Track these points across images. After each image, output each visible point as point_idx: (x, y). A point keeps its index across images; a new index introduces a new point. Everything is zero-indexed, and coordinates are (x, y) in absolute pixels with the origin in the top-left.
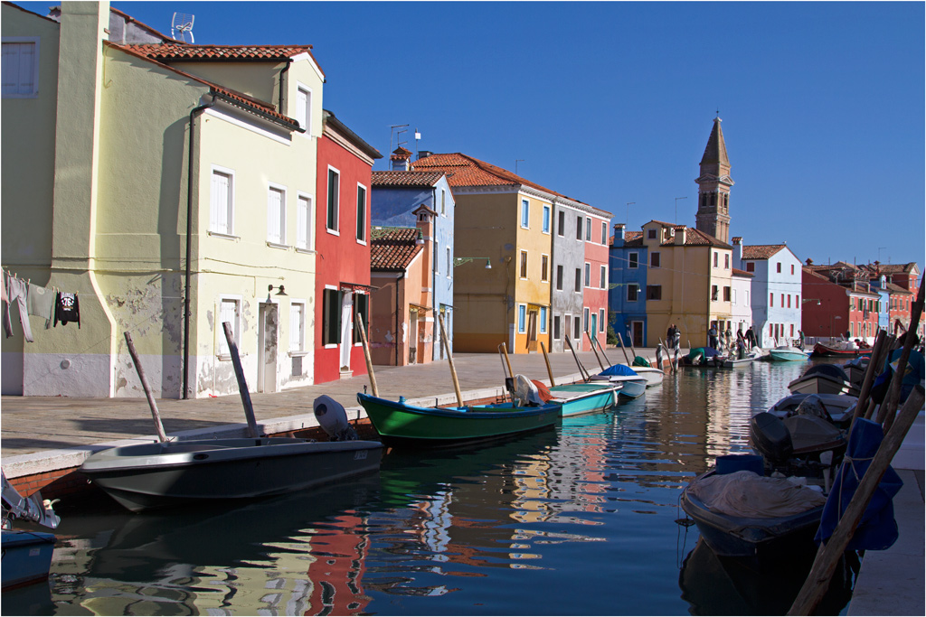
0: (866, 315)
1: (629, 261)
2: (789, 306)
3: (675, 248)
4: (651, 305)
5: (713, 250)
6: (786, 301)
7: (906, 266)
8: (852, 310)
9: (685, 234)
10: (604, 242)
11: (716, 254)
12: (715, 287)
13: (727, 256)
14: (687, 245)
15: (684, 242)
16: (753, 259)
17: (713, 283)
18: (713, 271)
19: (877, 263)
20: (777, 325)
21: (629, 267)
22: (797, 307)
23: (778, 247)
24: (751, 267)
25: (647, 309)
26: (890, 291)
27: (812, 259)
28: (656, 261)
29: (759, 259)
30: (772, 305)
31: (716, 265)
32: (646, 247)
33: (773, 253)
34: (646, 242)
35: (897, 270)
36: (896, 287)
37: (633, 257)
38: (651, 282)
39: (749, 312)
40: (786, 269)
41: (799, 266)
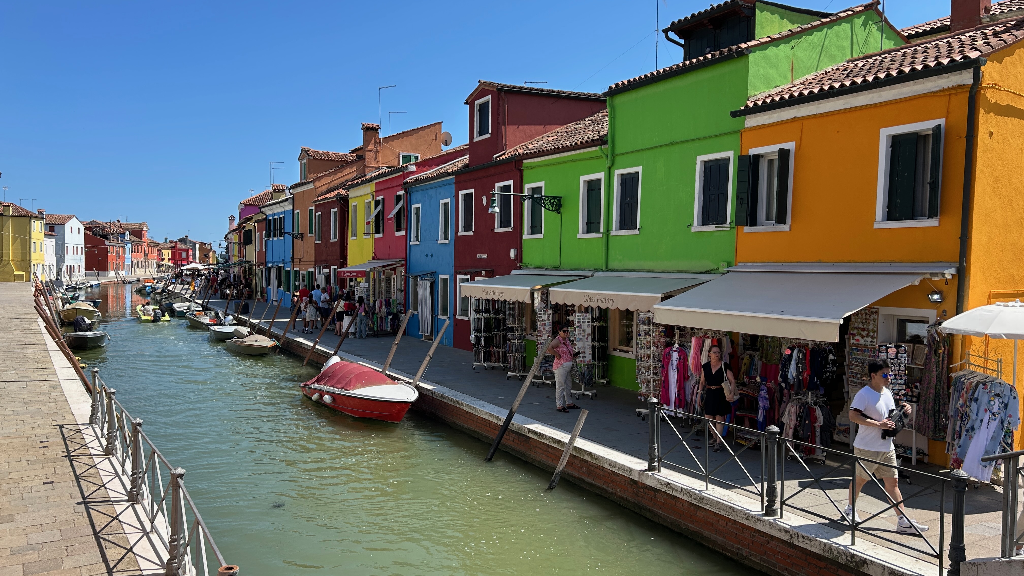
0: (117, 257)
2: (77, 253)
3: (4, 217)
5: (33, 220)
6: (75, 250)
7: (140, 224)
8: (109, 254)
9: (11, 208)
11: (34, 222)
13: (40, 223)
14: (12, 216)
15: (11, 214)
16: (53, 224)
17: (33, 240)
18: (33, 234)
19: (118, 221)
20: (70, 266)
22: (82, 254)
23: (70, 217)
24: (52, 229)
26: (132, 241)
29: (58, 224)
30: (67, 253)
31: (34, 231)
33: (67, 221)
35: (134, 227)
36: (134, 238)
39: (55, 259)
40: (75, 230)
41: (82, 228)
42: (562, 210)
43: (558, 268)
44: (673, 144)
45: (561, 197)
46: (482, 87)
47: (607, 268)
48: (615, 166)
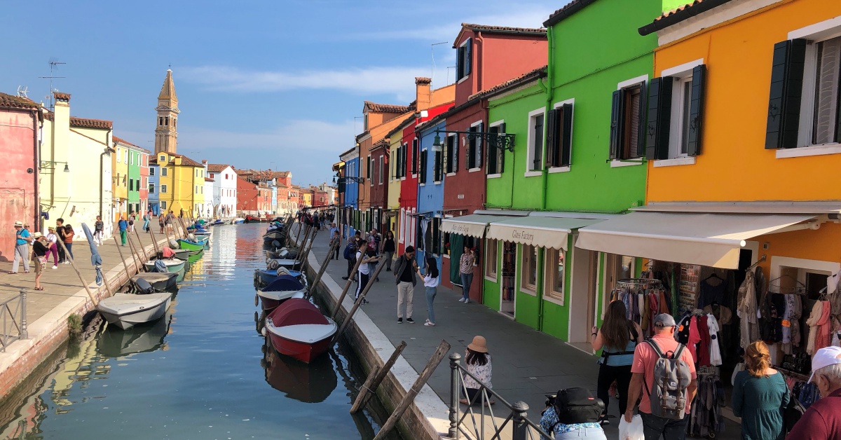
0: (265, 199)
2: (231, 196)
3: (176, 166)
4: (162, 195)
5: (196, 168)
6: (229, 193)
7: (285, 173)
8: (259, 197)
9: (181, 159)
10: (146, 165)
11: (197, 170)
12: (197, 187)
13: (202, 171)
16: (213, 171)
17: (195, 185)
18: (196, 179)
19: (270, 170)
20: (225, 206)
22: (235, 196)
23: (226, 166)
24: (212, 176)
25: (159, 198)
26: (277, 186)
28: (165, 173)
29: (216, 172)
30: (223, 195)
31: (197, 176)
32: (159, 165)
33: (223, 169)
34: (159, 162)
35: (281, 175)
36: (281, 184)
37: (152, 170)
38: (161, 183)
39: (212, 199)
40: (230, 177)
41: (235, 175)
42: (516, 148)
43: (510, 208)
44: (598, 72)
45: (514, 135)
46: (465, 30)
47: (545, 207)
48: (554, 100)
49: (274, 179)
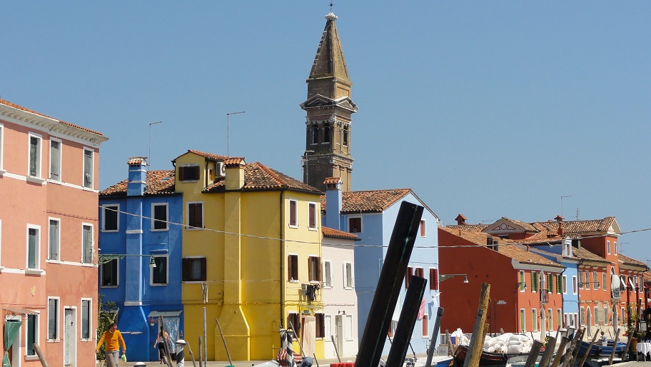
0: (544, 297)
1: (153, 220)
3: (227, 195)
4: (189, 290)
5: (289, 199)
8: (522, 291)
9: (242, 172)
10: (87, 182)
11: (293, 204)
12: (294, 259)
13: (312, 207)
14: (245, 191)
15: (242, 185)
16: (358, 212)
17: (289, 251)
18: (289, 231)
21: (153, 230)
24: (355, 225)
25: (183, 299)
26: (578, 259)
27: (464, 216)
28: (196, 219)
29: (369, 211)
31: (293, 222)
32: (180, 195)
34: (181, 186)
35: (588, 228)
37: (160, 212)
38: (190, 253)
39: (353, 298)
49: (568, 241)
